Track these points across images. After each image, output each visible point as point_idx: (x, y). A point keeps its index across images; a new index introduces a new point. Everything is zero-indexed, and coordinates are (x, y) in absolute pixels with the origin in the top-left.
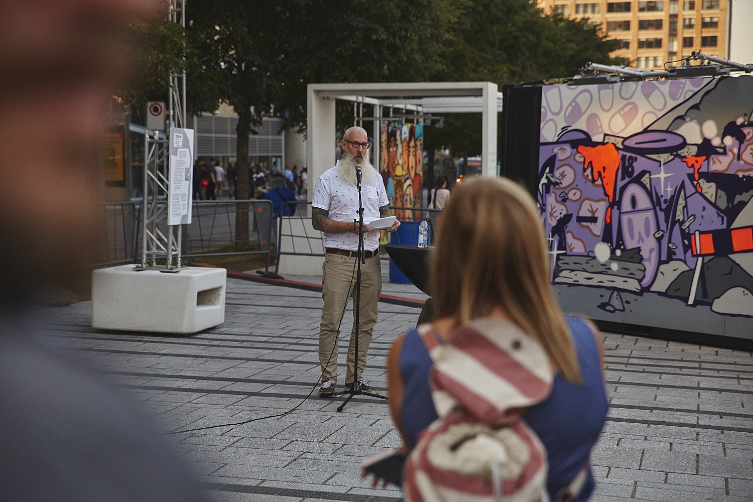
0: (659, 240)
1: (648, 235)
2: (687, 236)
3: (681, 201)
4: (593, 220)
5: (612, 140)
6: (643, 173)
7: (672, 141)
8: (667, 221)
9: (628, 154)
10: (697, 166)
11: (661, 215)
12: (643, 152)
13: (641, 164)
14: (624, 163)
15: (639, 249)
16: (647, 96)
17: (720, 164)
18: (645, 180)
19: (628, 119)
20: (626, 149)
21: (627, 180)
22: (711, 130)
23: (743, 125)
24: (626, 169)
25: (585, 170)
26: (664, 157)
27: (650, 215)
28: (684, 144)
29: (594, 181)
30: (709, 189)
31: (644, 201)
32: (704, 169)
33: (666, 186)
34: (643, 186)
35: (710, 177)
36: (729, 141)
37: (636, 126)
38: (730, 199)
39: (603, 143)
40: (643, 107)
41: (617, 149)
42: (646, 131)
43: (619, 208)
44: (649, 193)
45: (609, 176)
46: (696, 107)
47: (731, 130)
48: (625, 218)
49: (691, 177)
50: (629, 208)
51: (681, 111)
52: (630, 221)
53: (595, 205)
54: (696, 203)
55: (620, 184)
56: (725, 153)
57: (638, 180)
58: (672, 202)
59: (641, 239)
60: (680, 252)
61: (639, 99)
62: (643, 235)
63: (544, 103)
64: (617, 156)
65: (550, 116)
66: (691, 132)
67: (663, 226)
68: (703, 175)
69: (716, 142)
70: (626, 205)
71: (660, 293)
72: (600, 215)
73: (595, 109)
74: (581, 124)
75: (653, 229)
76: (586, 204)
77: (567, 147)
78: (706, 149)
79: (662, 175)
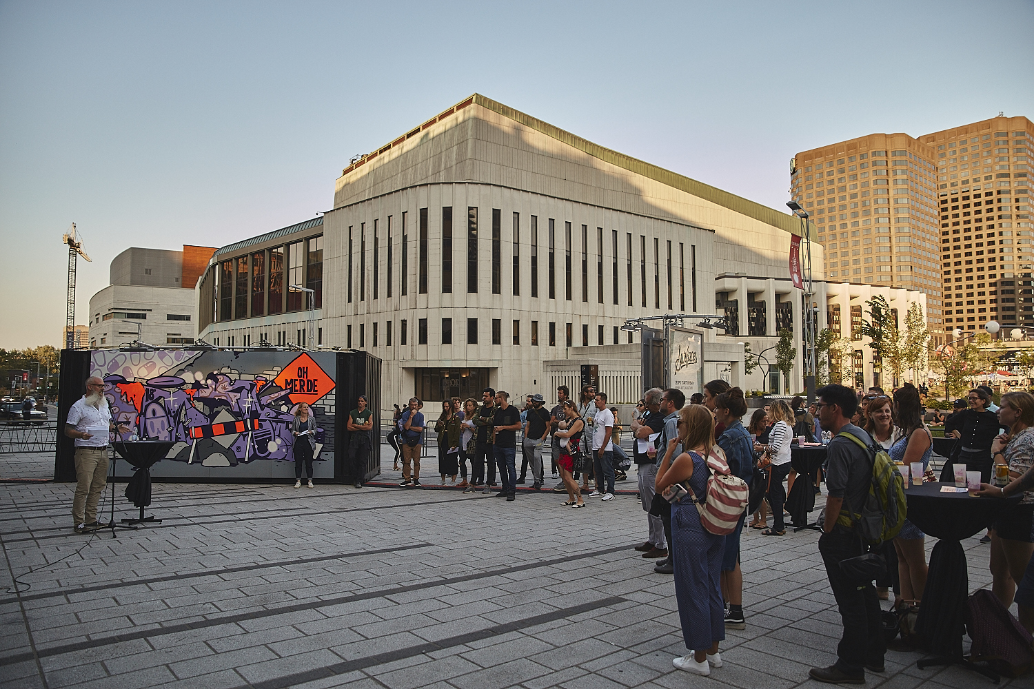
0: (170, 432)
1: (163, 430)
2: (187, 429)
3: (183, 411)
4: (128, 423)
5: (140, 380)
6: (160, 398)
7: (177, 382)
8: (175, 422)
9: (150, 388)
10: (192, 394)
11: (172, 419)
12: (160, 387)
13: (158, 393)
14: (147, 393)
15: (158, 437)
16: (161, 358)
17: (205, 393)
18: (161, 401)
19: (150, 371)
20: (148, 385)
21: (150, 401)
22: (199, 376)
23: (217, 374)
24: (149, 396)
25: (122, 396)
26: (172, 390)
27: (165, 419)
28: (184, 383)
29: (128, 402)
30: (200, 405)
31: (160, 412)
32: (196, 396)
33: (174, 404)
34: (161, 405)
35: (199, 399)
36: (209, 382)
37: (155, 374)
38: (211, 410)
39: (133, 382)
40: (159, 363)
41: (143, 385)
42: (161, 376)
43: (145, 416)
44: (164, 408)
45: (138, 400)
46: (191, 365)
47: (210, 376)
48: (148, 422)
49: (189, 400)
50: (152, 416)
51: (182, 367)
52: (152, 423)
53: (129, 415)
54: (192, 412)
55: (145, 404)
56: (208, 388)
57: (157, 401)
58: (178, 412)
59: (159, 432)
60: (183, 437)
61: (156, 359)
62: (160, 430)
63: (92, 360)
64: (143, 390)
65: (96, 367)
66: (188, 377)
67: (173, 424)
68: (195, 399)
69: (203, 382)
70: (149, 414)
71: (171, 459)
72: (132, 420)
73: (128, 364)
74: (119, 372)
75: (166, 426)
76: (123, 415)
77: (109, 384)
78: (197, 385)
79: (172, 399)
